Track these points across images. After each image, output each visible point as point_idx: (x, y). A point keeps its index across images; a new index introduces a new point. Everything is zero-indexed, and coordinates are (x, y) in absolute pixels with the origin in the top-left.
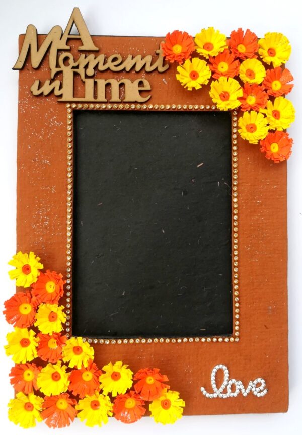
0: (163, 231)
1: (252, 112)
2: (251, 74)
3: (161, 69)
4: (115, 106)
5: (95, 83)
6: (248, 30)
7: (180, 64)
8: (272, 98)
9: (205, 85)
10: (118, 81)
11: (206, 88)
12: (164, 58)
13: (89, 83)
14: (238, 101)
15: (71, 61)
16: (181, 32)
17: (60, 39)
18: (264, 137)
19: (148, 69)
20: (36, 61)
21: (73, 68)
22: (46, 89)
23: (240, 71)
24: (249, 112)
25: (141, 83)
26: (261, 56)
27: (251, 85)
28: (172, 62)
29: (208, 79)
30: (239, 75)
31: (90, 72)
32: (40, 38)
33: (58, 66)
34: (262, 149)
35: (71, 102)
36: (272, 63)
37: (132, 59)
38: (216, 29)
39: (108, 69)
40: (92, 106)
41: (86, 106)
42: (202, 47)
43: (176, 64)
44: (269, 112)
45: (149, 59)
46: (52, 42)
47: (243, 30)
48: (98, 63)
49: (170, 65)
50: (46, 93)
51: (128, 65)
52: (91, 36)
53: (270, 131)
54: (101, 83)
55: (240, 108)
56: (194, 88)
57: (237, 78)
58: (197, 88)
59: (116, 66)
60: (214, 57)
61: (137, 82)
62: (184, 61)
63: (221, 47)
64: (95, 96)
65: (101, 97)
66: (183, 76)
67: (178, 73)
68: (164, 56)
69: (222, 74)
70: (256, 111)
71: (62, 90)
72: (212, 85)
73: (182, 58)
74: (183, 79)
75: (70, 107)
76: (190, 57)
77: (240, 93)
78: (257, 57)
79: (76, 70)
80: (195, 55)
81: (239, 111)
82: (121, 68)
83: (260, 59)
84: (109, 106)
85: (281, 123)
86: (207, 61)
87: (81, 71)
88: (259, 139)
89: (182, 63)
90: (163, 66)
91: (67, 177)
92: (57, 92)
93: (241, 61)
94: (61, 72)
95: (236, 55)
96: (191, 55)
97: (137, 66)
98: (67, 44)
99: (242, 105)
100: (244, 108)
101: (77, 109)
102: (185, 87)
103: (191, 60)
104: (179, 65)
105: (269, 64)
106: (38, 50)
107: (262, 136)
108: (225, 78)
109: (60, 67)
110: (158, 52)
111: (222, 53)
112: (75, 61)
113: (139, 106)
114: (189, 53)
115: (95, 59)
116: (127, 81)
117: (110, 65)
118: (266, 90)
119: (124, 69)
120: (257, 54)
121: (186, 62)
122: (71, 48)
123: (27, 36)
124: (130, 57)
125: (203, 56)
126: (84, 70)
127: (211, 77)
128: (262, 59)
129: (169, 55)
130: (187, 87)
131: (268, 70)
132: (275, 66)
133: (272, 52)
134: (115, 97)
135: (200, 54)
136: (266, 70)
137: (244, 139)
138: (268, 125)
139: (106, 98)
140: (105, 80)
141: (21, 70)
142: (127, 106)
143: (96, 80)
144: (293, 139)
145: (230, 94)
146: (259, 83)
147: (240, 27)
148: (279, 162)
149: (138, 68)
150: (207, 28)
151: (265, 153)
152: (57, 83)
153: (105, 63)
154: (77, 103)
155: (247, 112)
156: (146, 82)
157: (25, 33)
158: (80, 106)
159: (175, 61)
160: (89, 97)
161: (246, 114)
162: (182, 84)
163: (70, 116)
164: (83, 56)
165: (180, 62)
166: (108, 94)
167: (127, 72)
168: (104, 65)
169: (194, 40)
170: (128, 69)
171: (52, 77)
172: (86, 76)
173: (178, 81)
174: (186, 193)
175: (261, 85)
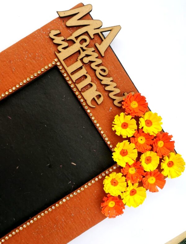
0: (17, 168)
1: (124, 177)
2: (148, 160)
3: (116, 103)
4: (75, 90)
5: (81, 68)
6: (174, 142)
7: (126, 113)
8: (141, 184)
9: (122, 136)
10: (91, 81)
11: (121, 139)
12: (123, 101)
13: (79, 64)
14: (125, 164)
15: (85, 44)
16: (146, 101)
17: (94, 29)
18: (113, 195)
19: (111, 95)
20: (71, 22)
21: (82, 48)
22: (58, 40)
23: (145, 153)
24: (123, 176)
25: (99, 96)
26: (164, 160)
27: (140, 166)
28: (123, 107)
29: (127, 137)
30: (143, 154)
31: (86, 60)
32: (87, 16)
33: (77, 38)
34: (105, 198)
35: (59, 60)
36: (163, 170)
37: (111, 81)
38: (162, 121)
39: (95, 70)
40: (65, 75)
41: (63, 71)
42: (146, 119)
43: (124, 111)
44: (131, 187)
45: (117, 91)
46: (89, 25)
47: (172, 138)
48: (95, 62)
49: (121, 107)
50: (55, 41)
51: (106, 81)
52: (110, 46)
53: (119, 196)
54: (83, 72)
55: (122, 168)
56: (115, 131)
57: (140, 154)
58: (116, 133)
59: (100, 74)
60: (143, 132)
61: (99, 93)
62: (129, 114)
63: (153, 132)
64: (73, 73)
65: (75, 77)
66: (119, 119)
67: (119, 115)
68: (124, 100)
69: (136, 143)
70: (126, 180)
71: (63, 50)
72: (124, 141)
73: (130, 112)
74: (118, 121)
75: (56, 62)
76: (134, 117)
77: (131, 163)
78: (161, 158)
79: (81, 51)
80: (137, 119)
81: (119, 169)
82: (101, 78)
83: (161, 161)
84: (72, 86)
85: (129, 200)
86: (138, 129)
87: (83, 54)
88: (110, 193)
89: (127, 114)
90: (119, 103)
91: (12, 88)
92: (60, 48)
93: (152, 150)
94: (74, 42)
95: (153, 144)
96: (135, 116)
97: (108, 87)
98: (94, 35)
99: (125, 168)
100: (124, 171)
101: (58, 67)
102: (113, 125)
103: (132, 118)
104: (124, 112)
105: (161, 169)
106: (78, 20)
107: (113, 193)
108: (134, 147)
109: (77, 40)
110: (126, 94)
111: (149, 135)
112: (87, 46)
113: (84, 104)
114: (135, 115)
115: (96, 58)
116: (95, 87)
117: (98, 70)
118: (144, 177)
119: (101, 80)
120: (163, 157)
121: (129, 116)
122: (94, 38)
123: (83, 7)
124: (111, 79)
125: (139, 124)
126: (85, 55)
127: (130, 137)
128: (162, 162)
129: (127, 103)
130: (113, 127)
131: (158, 170)
132: (162, 173)
133: (171, 164)
134: (80, 86)
135: (139, 122)
136: (157, 169)
137: (104, 183)
138: (122, 192)
139: (76, 80)
140: (87, 73)
141: (60, 17)
142: (79, 97)
143: (83, 67)
144: (124, 213)
145: (127, 155)
146: (146, 170)
147: (173, 135)
148: (103, 214)
149: (107, 88)
150: (158, 115)
151: (104, 202)
152: (66, 44)
153: (98, 66)
154: (61, 64)
155: (122, 174)
156: (102, 99)
157: (85, 5)
158: (61, 68)
159: (125, 109)
160: (70, 69)
161: (120, 174)
162: (113, 123)
163: (50, 65)
164: (93, 49)
165: (127, 112)
166: (80, 80)
167: (101, 83)
168: (96, 66)
169: (147, 111)
170: (103, 83)
171: (68, 39)
172: (82, 60)
173: (114, 118)
174: (50, 166)
175: (145, 172)
